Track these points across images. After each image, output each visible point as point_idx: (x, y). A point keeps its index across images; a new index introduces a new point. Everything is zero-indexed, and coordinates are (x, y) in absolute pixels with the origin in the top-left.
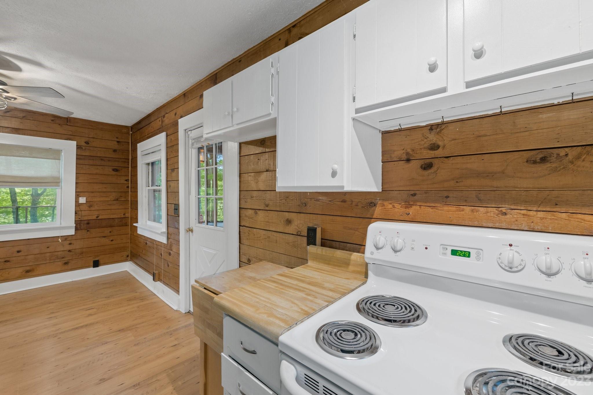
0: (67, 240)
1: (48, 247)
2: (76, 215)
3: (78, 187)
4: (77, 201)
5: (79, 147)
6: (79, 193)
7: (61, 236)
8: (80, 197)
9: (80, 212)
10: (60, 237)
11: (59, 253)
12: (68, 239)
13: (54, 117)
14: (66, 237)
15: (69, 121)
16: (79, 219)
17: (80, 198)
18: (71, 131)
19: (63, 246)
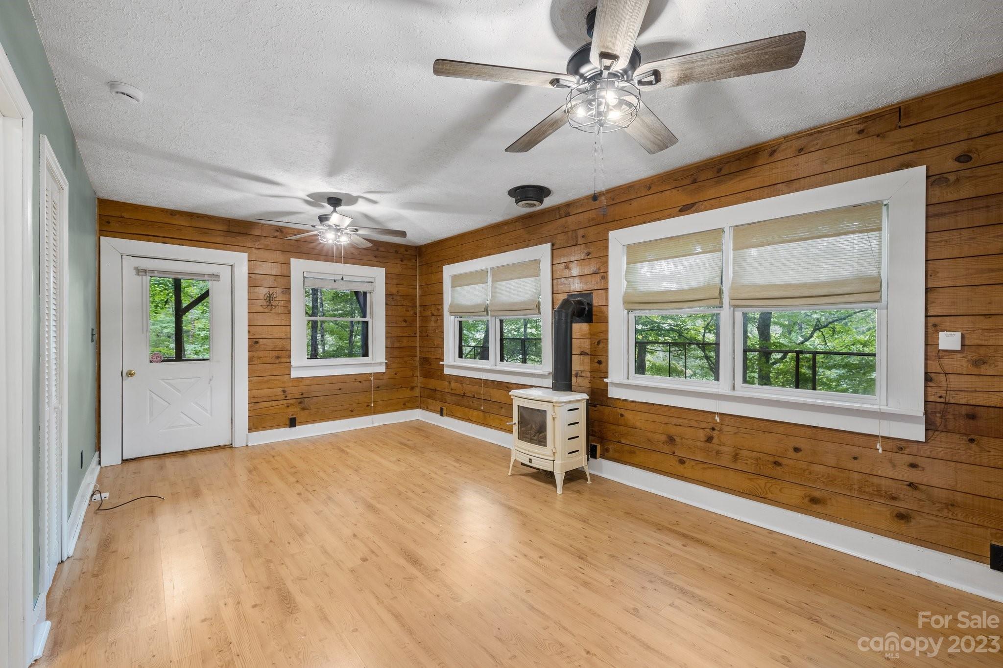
0: (903, 452)
1: (855, 458)
2: (930, 384)
3: (933, 302)
4: (930, 343)
5: (932, 180)
6: (939, 319)
7: (882, 437)
8: (943, 331)
9: (942, 377)
10: (880, 438)
11: (883, 482)
12: (907, 451)
13: (865, 120)
14: (903, 443)
15: (905, 115)
16: (941, 397)
17: (942, 335)
18: (912, 141)
19: (894, 466)
